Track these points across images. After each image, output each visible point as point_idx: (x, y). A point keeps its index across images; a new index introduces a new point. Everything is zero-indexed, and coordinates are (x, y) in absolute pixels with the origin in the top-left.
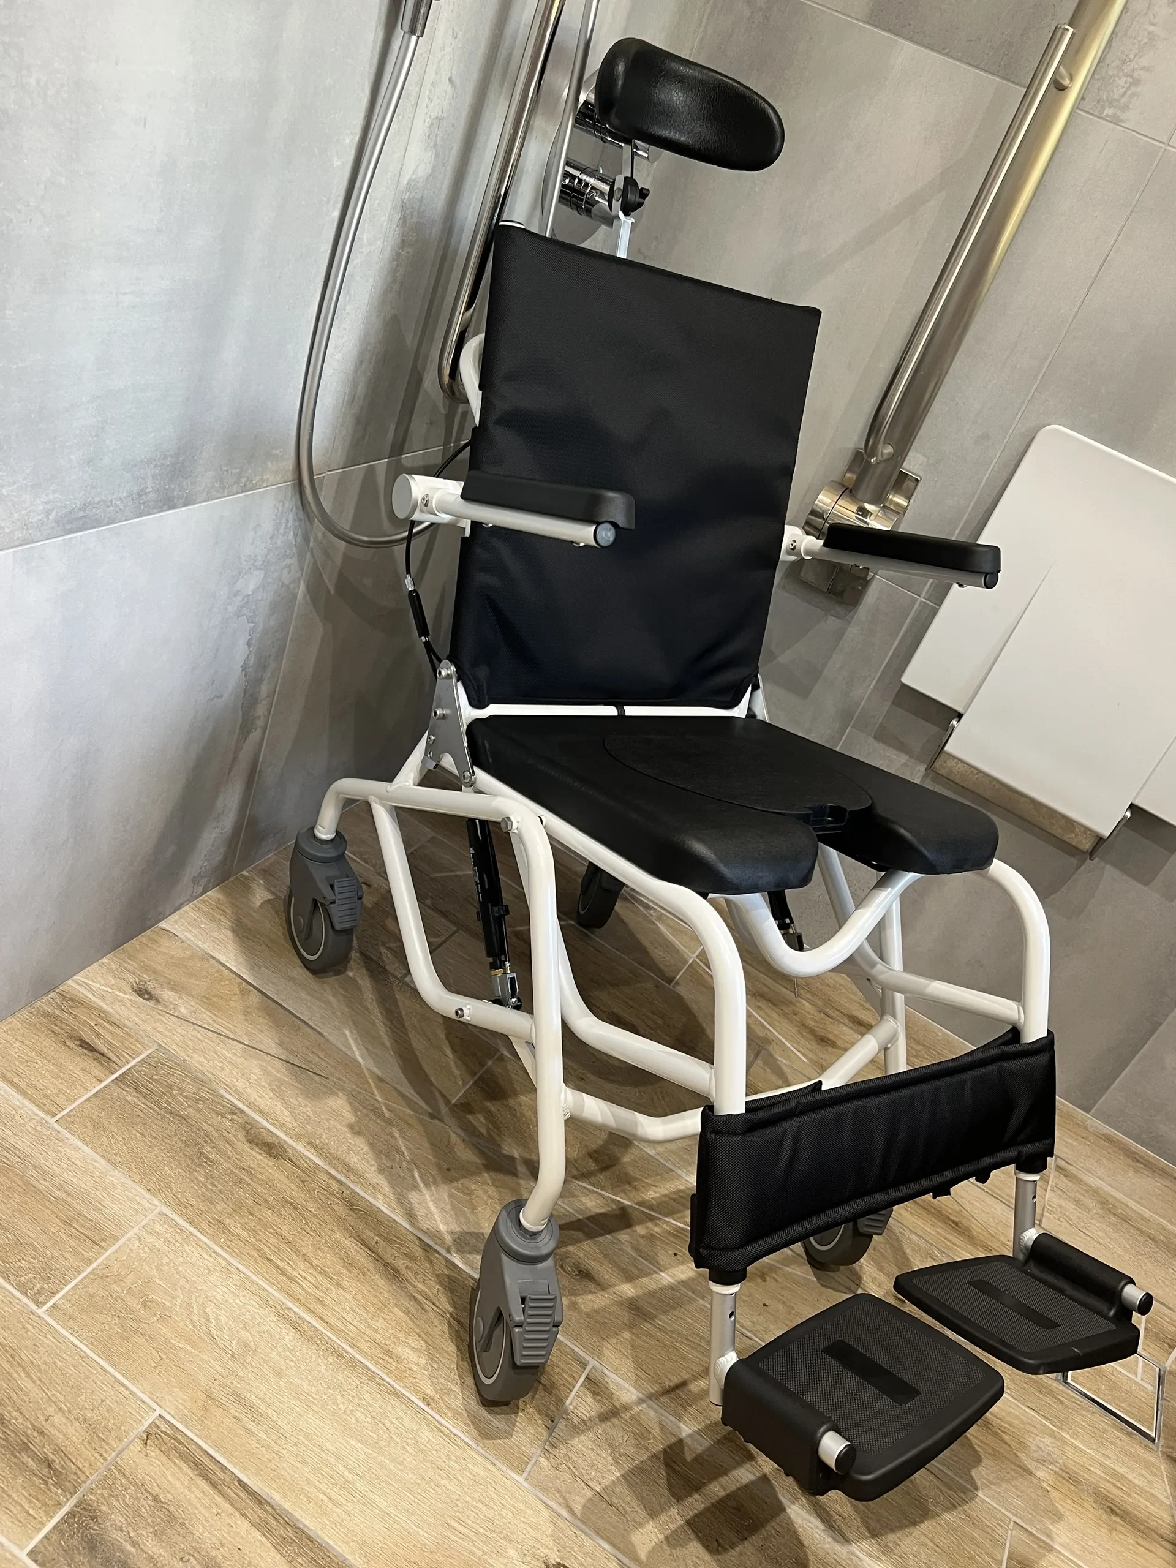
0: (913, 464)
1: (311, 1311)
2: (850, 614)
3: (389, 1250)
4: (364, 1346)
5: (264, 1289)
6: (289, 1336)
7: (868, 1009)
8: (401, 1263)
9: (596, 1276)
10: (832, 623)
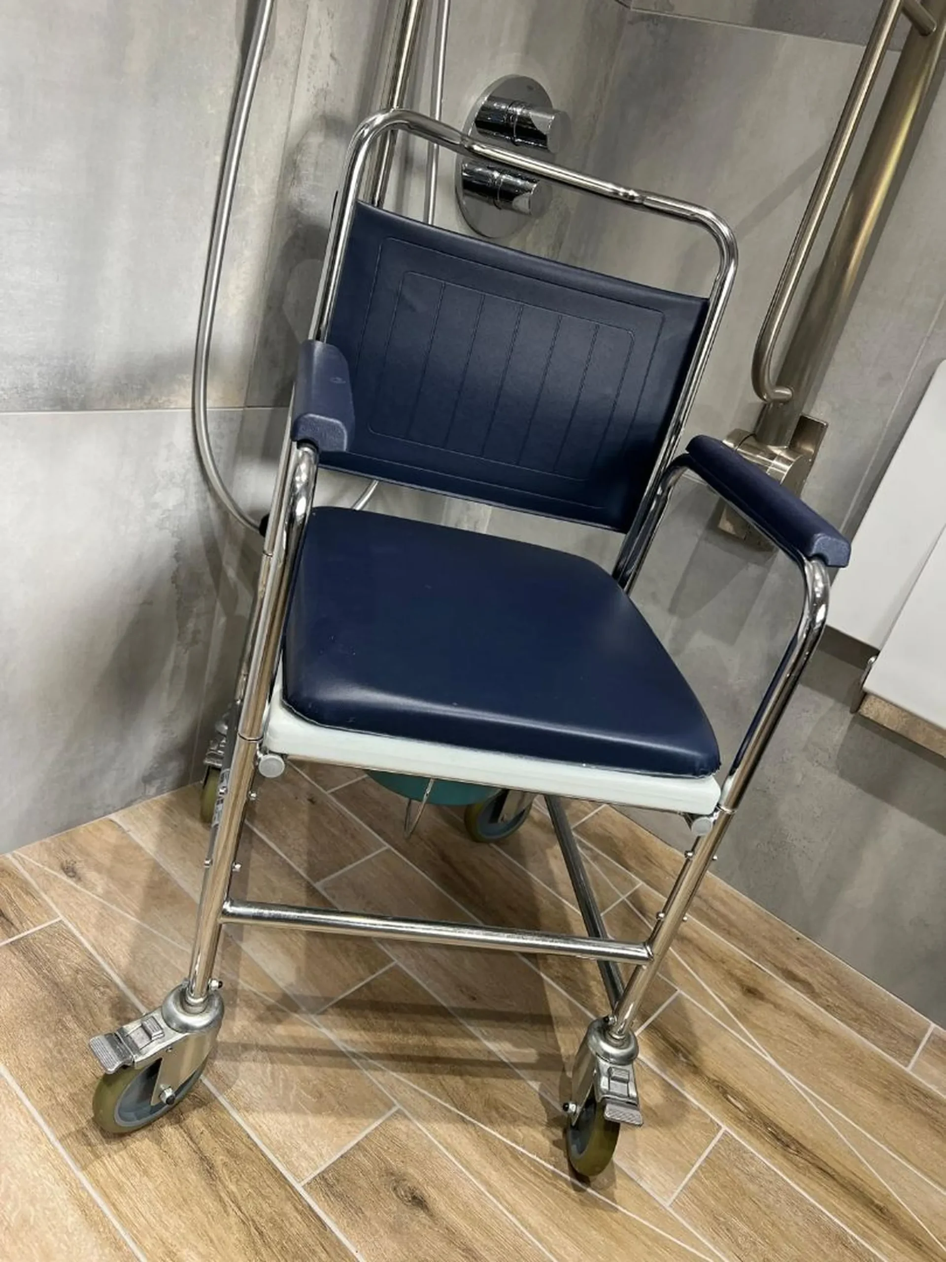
0: (818, 412)
1: (106, 1196)
2: (770, 560)
3: (212, 1143)
4: (148, 1243)
5: (67, 1165)
6: (72, 1218)
7: (806, 965)
8: (219, 1159)
9: (430, 1206)
10: (753, 570)
